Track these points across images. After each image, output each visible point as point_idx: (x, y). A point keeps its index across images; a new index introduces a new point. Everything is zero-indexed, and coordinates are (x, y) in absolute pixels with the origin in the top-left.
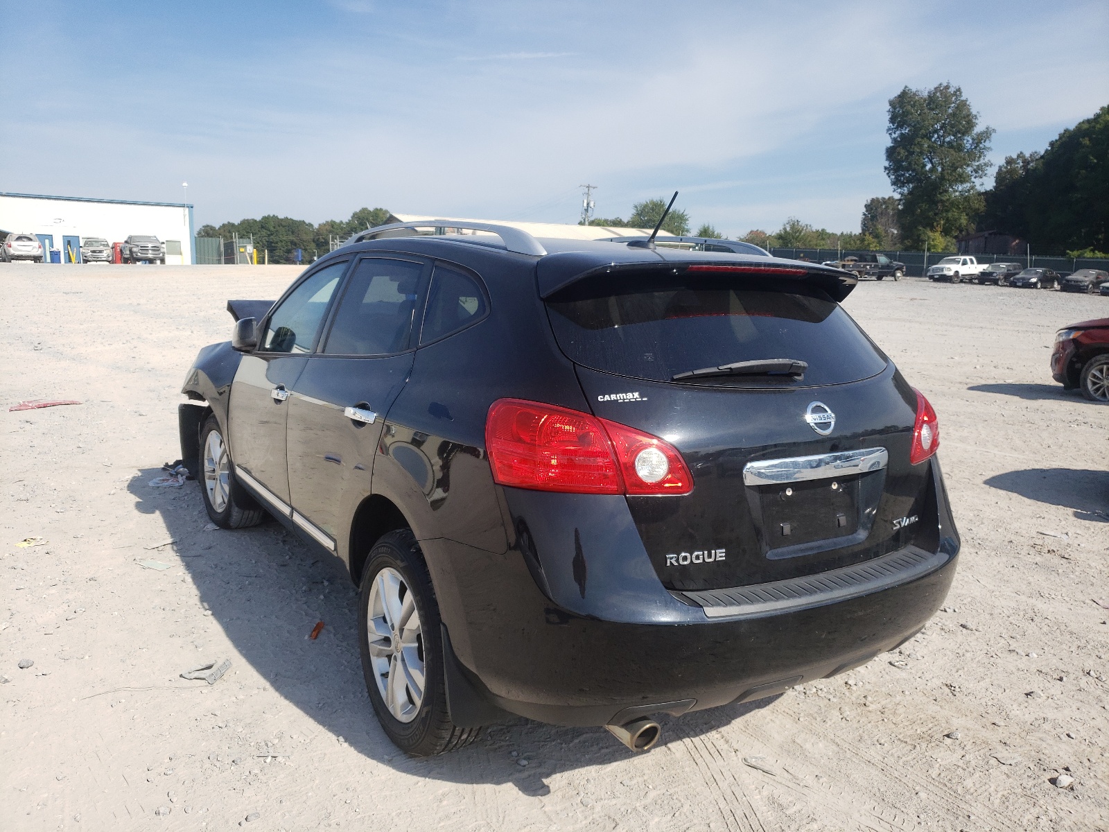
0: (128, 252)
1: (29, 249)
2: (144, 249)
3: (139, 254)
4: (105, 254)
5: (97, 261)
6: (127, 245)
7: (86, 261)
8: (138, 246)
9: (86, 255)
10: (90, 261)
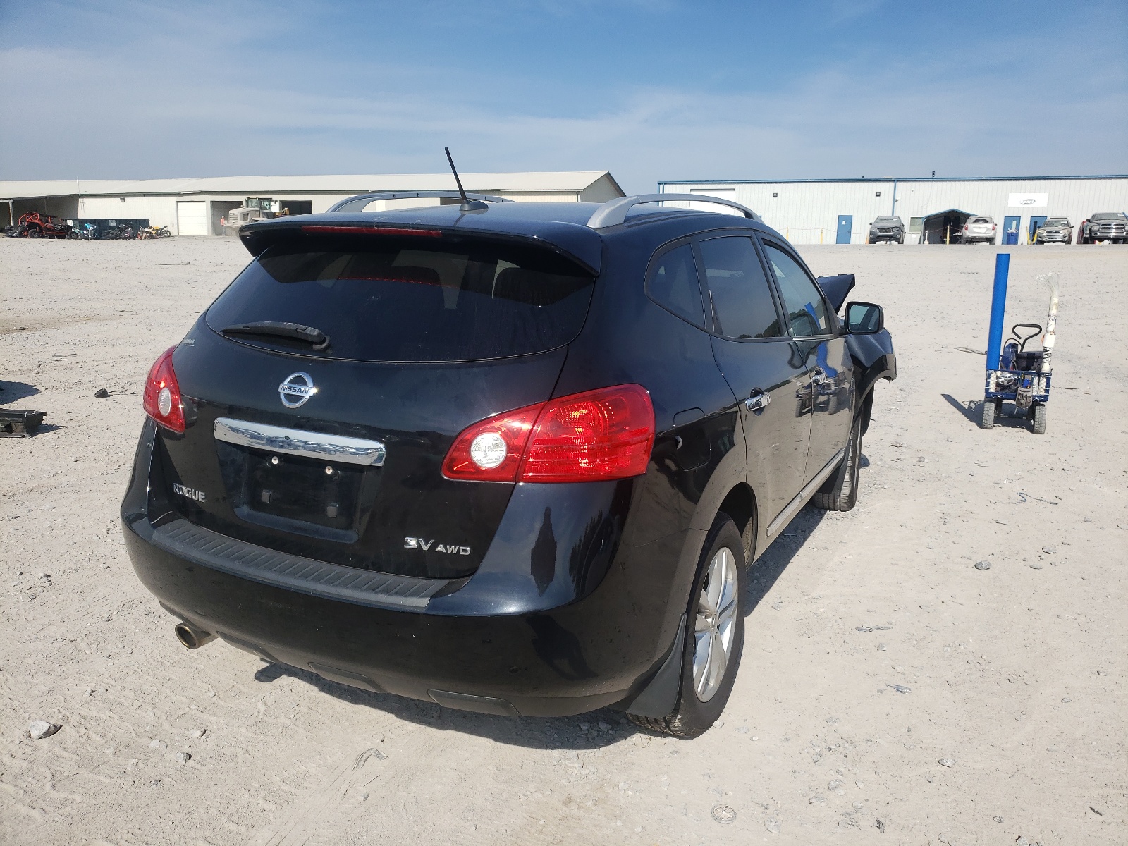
0: (1088, 232)
1: (983, 231)
2: (1106, 227)
3: (1098, 233)
4: (1061, 234)
5: (1054, 242)
6: (1089, 223)
7: (1042, 242)
8: (1099, 224)
9: (1041, 235)
10: (1045, 242)
